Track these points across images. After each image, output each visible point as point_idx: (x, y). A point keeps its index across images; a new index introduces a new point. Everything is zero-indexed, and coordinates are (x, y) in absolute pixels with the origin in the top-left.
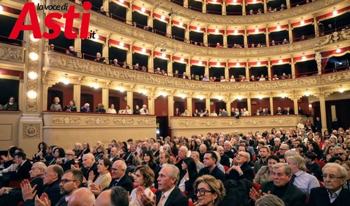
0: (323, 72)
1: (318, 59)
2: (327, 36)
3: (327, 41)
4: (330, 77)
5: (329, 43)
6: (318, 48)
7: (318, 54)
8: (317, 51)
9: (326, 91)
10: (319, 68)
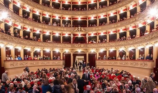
0: (73, 43)
1: (72, 36)
2: (77, 28)
3: (76, 30)
4: (76, 45)
5: (77, 31)
6: (73, 32)
7: (72, 34)
8: (72, 33)
9: (74, 50)
10: (72, 41)
